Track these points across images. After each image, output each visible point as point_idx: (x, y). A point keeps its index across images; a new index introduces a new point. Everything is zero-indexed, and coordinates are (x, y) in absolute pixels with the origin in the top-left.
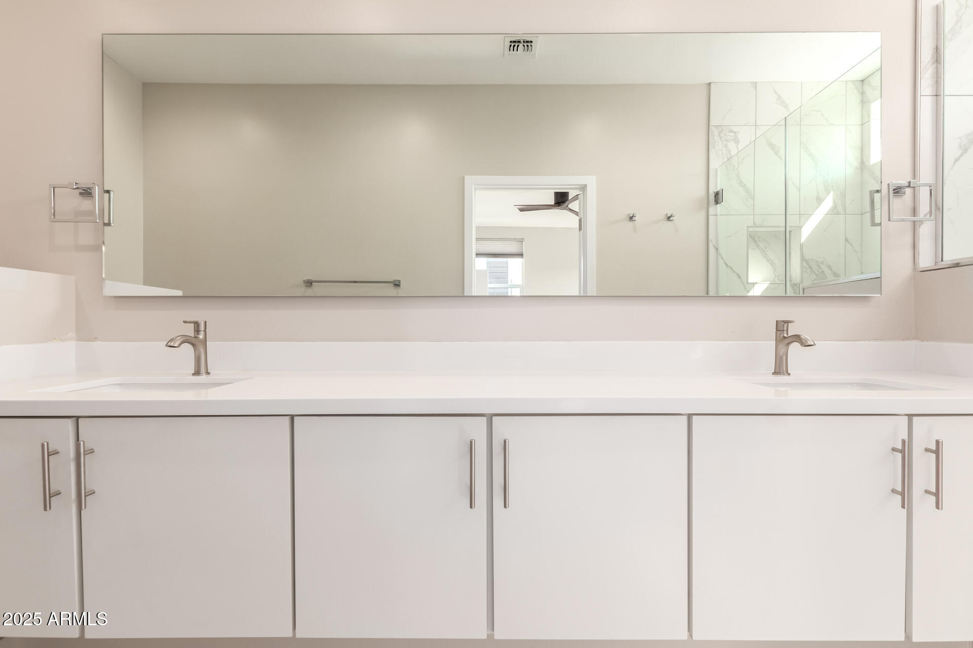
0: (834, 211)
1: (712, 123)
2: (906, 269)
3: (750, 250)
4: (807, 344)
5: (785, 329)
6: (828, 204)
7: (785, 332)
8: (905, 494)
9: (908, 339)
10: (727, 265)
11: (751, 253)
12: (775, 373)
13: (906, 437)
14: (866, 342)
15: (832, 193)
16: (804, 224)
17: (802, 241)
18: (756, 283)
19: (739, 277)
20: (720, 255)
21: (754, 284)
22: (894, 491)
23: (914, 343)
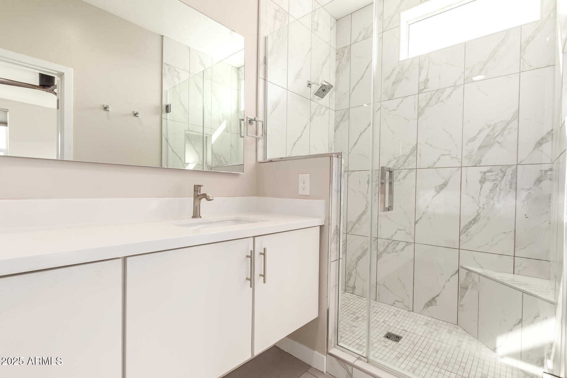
0: (226, 130)
1: (164, 62)
2: (253, 162)
3: (186, 144)
4: (209, 199)
5: (199, 190)
6: (223, 126)
7: (199, 192)
8: (251, 280)
9: (254, 196)
10: (173, 151)
11: (187, 145)
12: (193, 217)
13: (252, 249)
14: (237, 197)
15: (225, 120)
16: (213, 134)
17: (212, 143)
18: (189, 163)
19: (180, 159)
20: (169, 144)
21: (188, 164)
22: (247, 279)
23: (256, 197)
